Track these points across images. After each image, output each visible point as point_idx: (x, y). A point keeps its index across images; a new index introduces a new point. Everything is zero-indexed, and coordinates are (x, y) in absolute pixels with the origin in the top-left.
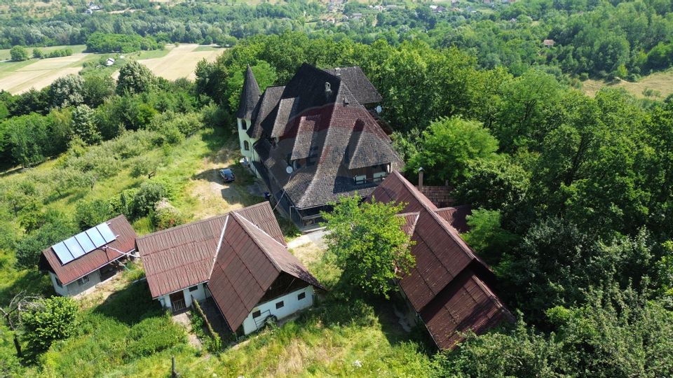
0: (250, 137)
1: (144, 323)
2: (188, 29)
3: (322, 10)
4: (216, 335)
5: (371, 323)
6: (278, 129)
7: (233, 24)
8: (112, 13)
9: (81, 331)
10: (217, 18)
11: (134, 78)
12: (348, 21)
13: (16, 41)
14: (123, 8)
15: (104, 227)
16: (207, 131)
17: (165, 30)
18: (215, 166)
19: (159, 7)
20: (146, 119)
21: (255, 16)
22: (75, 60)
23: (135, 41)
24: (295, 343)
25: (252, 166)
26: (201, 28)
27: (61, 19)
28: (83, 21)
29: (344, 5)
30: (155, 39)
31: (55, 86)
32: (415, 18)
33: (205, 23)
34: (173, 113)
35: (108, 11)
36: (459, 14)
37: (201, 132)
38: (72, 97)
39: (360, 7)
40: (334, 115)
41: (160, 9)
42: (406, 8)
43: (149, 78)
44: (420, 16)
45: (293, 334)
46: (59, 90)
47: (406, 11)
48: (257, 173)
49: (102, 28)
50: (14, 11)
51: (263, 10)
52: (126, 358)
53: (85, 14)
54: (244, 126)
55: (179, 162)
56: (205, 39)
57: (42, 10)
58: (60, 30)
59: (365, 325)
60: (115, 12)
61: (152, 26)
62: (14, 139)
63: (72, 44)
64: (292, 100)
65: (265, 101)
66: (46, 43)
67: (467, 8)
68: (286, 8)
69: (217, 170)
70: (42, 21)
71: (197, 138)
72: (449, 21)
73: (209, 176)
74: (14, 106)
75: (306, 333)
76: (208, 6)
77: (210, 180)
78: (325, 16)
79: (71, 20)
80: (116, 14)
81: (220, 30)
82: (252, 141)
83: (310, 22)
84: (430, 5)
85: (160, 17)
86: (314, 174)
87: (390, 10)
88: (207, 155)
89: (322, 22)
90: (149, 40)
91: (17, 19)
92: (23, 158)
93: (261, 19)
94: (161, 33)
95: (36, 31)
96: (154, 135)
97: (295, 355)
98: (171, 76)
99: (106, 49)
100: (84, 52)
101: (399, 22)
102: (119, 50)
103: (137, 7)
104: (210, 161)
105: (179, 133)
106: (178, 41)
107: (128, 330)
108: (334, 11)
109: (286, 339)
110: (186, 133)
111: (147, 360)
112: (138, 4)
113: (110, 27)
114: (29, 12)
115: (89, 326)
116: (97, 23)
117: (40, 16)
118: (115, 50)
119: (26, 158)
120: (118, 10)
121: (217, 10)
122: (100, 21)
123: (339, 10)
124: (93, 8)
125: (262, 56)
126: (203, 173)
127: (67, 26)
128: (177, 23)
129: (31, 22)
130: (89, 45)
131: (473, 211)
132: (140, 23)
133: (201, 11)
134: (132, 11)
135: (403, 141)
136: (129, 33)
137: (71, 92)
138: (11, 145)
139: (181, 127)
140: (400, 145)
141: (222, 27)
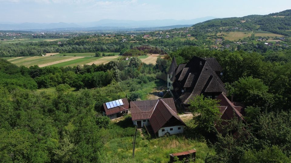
0: (171, 81)
1: (128, 128)
2: (156, 48)
3: (212, 43)
4: (149, 134)
5: (203, 142)
6: (181, 78)
7: (174, 47)
8: (130, 42)
9: (110, 128)
10: (168, 45)
11: (135, 62)
12: (223, 48)
13: (98, 50)
14: (134, 40)
15: (121, 100)
16: (157, 80)
17: (148, 49)
18: (158, 91)
19: (147, 40)
20: (137, 75)
21: (183, 45)
22: (116, 58)
23: (137, 52)
24: (174, 141)
25: (171, 92)
26: (161, 48)
27: (114, 44)
28: (120, 44)
29: (222, 41)
30: (144, 52)
31: (109, 63)
32: (256, 48)
33: (163, 47)
34: (146, 74)
35: (129, 41)
36: (279, 47)
37: (155, 81)
38: (114, 67)
39: (230, 42)
40: (201, 73)
41: (147, 41)
42: (252, 43)
43: (140, 62)
44: (259, 47)
45: (174, 138)
46: (111, 64)
47: (252, 45)
48: (172, 94)
49: (126, 47)
50: (99, 40)
51: (187, 42)
52: (122, 136)
53: (121, 42)
54: (170, 77)
55: (145, 89)
56: (162, 52)
57: (108, 40)
58: (112, 47)
59: (201, 141)
60: (132, 42)
61: (143, 47)
62: (95, 79)
63: (115, 52)
64: (188, 68)
65: (178, 69)
66: (107, 51)
67: (284, 45)
68: (196, 42)
69: (158, 92)
70: (107, 44)
71: (153, 82)
72: (274, 50)
73: (155, 94)
74: (96, 69)
75: (179, 138)
76: (165, 40)
77: (155, 95)
78: (213, 46)
79: (116, 44)
80: (132, 43)
81: (169, 49)
82: (172, 82)
83: (206, 47)
84: (264, 43)
85: (147, 44)
86: (191, 93)
87: (244, 44)
88: (155, 88)
89: (212, 48)
90: (141, 52)
91: (99, 43)
92: (96, 85)
93: (186, 46)
94: (146, 50)
95: (104, 47)
96: (139, 80)
97: (174, 144)
98: (147, 63)
99: (127, 55)
100: (119, 55)
101: (248, 49)
102: (131, 55)
103: (139, 40)
104: (156, 89)
105: (147, 80)
106: (152, 53)
107: (123, 130)
108: (218, 44)
109: (171, 139)
110: (150, 80)
111: (128, 138)
112: (140, 39)
113: (129, 46)
114: (104, 41)
115: (112, 127)
116: (125, 45)
117: (107, 42)
118: (129, 55)
119: (97, 85)
120: (133, 41)
121: (168, 42)
122: (126, 45)
123: (220, 43)
124: (124, 40)
125: (180, 55)
126: (153, 93)
127: (115, 46)
128: (152, 46)
129: (103, 44)
130: (121, 53)
131: (247, 107)
132: (140, 46)
133: (162, 42)
134: (137, 42)
135: (230, 86)
136: (135, 49)
137: (114, 66)
138: (94, 81)
139: (148, 78)
140: (228, 87)
141: (169, 48)
